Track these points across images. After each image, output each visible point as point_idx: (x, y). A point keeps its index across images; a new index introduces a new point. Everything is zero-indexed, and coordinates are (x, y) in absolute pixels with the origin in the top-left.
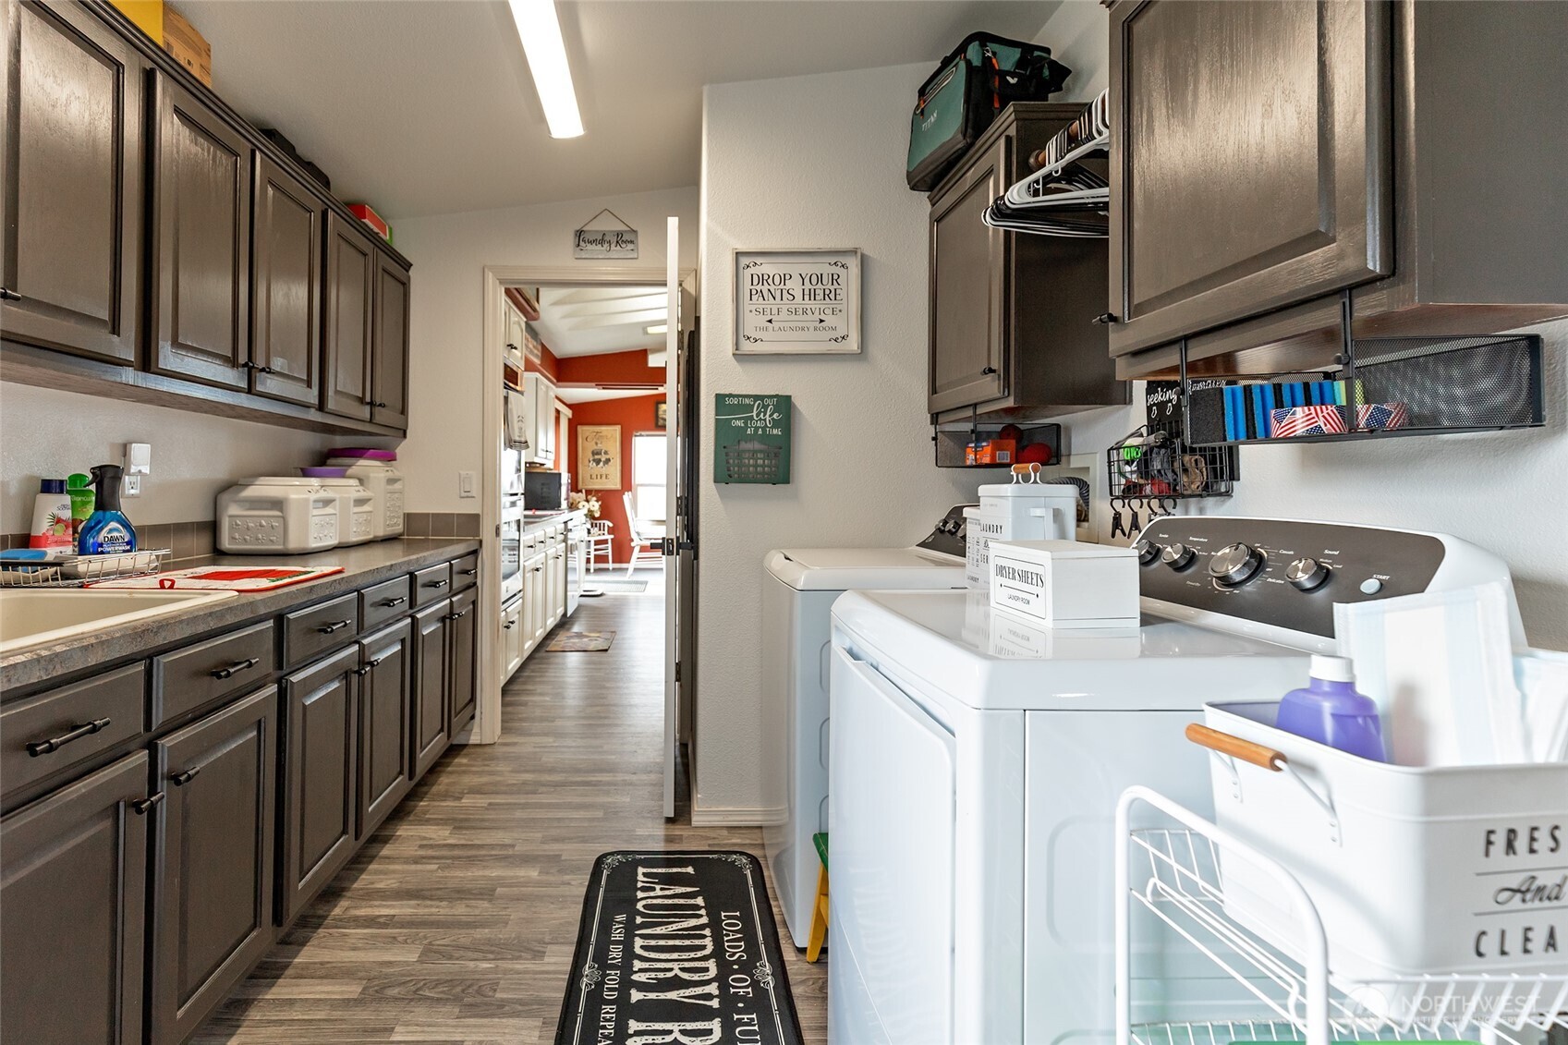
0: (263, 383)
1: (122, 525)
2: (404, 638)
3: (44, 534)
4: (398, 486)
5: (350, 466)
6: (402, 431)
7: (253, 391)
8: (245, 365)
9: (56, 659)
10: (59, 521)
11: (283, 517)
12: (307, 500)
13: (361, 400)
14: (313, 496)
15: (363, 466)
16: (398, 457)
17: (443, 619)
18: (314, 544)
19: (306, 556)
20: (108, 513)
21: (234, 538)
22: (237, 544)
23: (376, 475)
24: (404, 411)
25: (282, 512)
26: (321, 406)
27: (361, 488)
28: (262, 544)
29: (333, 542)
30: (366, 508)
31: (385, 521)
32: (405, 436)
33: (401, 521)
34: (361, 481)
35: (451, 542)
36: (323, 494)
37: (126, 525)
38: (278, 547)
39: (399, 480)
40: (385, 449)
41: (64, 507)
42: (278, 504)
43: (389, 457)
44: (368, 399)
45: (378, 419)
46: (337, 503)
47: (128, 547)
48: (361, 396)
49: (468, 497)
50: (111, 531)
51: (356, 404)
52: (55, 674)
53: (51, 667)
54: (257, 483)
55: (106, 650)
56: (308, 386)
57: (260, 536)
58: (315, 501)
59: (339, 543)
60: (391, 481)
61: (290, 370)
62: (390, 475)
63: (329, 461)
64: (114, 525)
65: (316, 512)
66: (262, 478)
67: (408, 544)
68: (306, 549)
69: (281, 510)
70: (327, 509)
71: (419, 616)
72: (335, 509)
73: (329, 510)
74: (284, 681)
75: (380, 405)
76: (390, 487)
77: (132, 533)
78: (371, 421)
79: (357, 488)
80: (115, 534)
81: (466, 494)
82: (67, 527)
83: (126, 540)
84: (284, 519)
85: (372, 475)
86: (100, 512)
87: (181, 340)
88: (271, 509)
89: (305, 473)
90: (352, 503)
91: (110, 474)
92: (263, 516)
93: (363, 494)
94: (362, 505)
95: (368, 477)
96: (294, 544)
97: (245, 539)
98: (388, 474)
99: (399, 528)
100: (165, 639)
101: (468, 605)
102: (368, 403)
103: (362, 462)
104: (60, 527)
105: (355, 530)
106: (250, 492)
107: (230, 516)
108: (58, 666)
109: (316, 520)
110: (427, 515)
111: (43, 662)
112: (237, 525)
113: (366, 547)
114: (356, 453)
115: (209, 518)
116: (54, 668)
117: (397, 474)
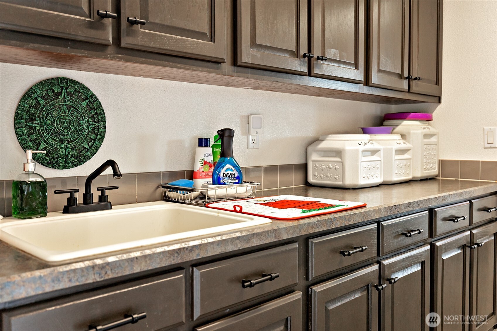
0: (320, 68)
1: (234, 167)
2: (424, 261)
3: (198, 170)
4: (433, 139)
5: (397, 125)
6: (437, 98)
7: (312, 74)
8: (305, 56)
9: (107, 267)
10: (205, 163)
11: (342, 162)
12: (357, 151)
13: (401, 76)
14: (362, 148)
15: (406, 125)
16: (433, 119)
17: (463, 247)
18: (362, 182)
19: (357, 191)
20: (226, 158)
21: (315, 175)
22: (316, 179)
23: (415, 131)
24: (438, 82)
25: (341, 159)
26: (367, 82)
27: (402, 141)
28: (330, 180)
29: (379, 180)
30: (406, 156)
31: (423, 165)
32: (440, 101)
33: (436, 166)
34: (403, 136)
35: (476, 184)
36: (370, 146)
37: (236, 167)
38: (339, 183)
39: (434, 135)
40: (424, 112)
41: (208, 155)
42: (338, 153)
43: (427, 118)
44: (406, 74)
45: (414, 89)
46: (382, 152)
47: (237, 181)
48: (400, 73)
49: (490, 148)
50: (227, 169)
51: (396, 79)
52: (107, 278)
53: (103, 272)
54: (328, 139)
55: (148, 262)
56: (356, 68)
57: (329, 175)
58: (363, 151)
59: (383, 182)
60: (427, 136)
61: (340, 57)
62: (426, 131)
63: (386, 123)
64: (228, 166)
65: (364, 159)
66: (331, 135)
67: (442, 184)
68: (357, 185)
69: (341, 158)
70: (374, 156)
71: (438, 244)
72: (380, 157)
73: (375, 157)
74: (310, 289)
75: (416, 79)
76: (426, 141)
77: (240, 172)
78: (409, 91)
79: (398, 142)
80: (229, 172)
81: (489, 145)
82: (210, 166)
83: (236, 176)
84: (342, 163)
85: (412, 132)
86: (223, 158)
87: (258, 42)
88: (336, 157)
89: (365, 131)
90: (394, 152)
91: (227, 134)
92: (331, 161)
93: (403, 145)
94: (403, 154)
95: (409, 133)
96: (349, 182)
97: (321, 176)
98: (424, 130)
99: (434, 171)
100: (198, 255)
101: (490, 237)
102: (406, 78)
103: (406, 122)
104: (207, 167)
105: (396, 172)
106: (323, 145)
107: (313, 161)
108: (109, 272)
109: (365, 164)
110: (457, 162)
111: (96, 269)
112: (317, 167)
113: (407, 184)
114: (402, 116)
115: (302, 162)
116: (106, 273)
117: (432, 130)
